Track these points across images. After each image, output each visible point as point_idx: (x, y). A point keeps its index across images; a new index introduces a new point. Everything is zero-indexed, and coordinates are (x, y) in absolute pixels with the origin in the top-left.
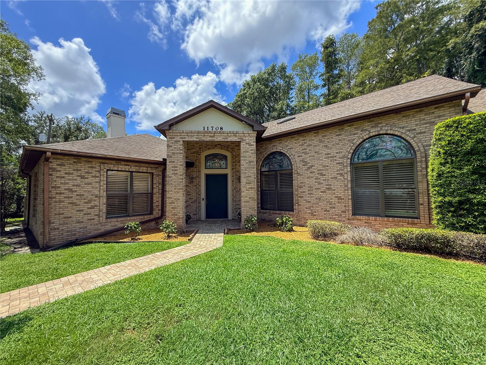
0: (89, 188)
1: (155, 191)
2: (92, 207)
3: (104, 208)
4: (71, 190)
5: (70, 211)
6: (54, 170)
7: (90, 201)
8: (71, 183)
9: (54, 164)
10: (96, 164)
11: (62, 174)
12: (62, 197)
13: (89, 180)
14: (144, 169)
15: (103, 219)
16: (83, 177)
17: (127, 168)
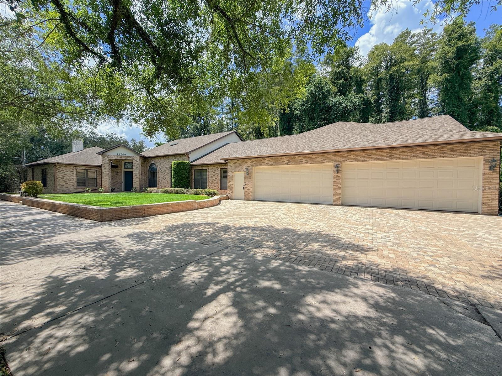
0: (70, 175)
1: (98, 178)
2: (71, 183)
3: (76, 183)
4: (63, 176)
5: (63, 184)
6: (57, 169)
7: (70, 181)
8: (63, 174)
9: (57, 167)
10: (72, 167)
11: (60, 170)
12: (60, 178)
13: (70, 173)
14: (93, 169)
15: (75, 187)
16: (67, 172)
17: (85, 168)
